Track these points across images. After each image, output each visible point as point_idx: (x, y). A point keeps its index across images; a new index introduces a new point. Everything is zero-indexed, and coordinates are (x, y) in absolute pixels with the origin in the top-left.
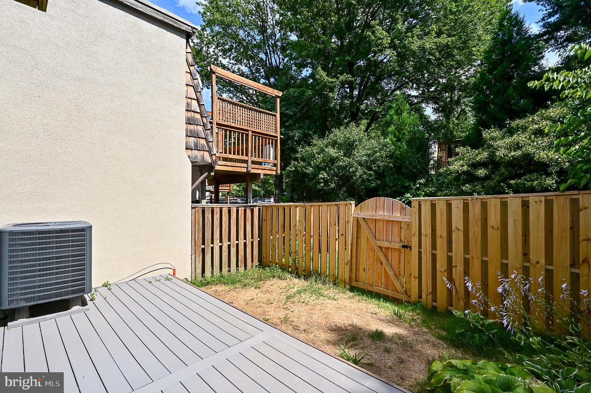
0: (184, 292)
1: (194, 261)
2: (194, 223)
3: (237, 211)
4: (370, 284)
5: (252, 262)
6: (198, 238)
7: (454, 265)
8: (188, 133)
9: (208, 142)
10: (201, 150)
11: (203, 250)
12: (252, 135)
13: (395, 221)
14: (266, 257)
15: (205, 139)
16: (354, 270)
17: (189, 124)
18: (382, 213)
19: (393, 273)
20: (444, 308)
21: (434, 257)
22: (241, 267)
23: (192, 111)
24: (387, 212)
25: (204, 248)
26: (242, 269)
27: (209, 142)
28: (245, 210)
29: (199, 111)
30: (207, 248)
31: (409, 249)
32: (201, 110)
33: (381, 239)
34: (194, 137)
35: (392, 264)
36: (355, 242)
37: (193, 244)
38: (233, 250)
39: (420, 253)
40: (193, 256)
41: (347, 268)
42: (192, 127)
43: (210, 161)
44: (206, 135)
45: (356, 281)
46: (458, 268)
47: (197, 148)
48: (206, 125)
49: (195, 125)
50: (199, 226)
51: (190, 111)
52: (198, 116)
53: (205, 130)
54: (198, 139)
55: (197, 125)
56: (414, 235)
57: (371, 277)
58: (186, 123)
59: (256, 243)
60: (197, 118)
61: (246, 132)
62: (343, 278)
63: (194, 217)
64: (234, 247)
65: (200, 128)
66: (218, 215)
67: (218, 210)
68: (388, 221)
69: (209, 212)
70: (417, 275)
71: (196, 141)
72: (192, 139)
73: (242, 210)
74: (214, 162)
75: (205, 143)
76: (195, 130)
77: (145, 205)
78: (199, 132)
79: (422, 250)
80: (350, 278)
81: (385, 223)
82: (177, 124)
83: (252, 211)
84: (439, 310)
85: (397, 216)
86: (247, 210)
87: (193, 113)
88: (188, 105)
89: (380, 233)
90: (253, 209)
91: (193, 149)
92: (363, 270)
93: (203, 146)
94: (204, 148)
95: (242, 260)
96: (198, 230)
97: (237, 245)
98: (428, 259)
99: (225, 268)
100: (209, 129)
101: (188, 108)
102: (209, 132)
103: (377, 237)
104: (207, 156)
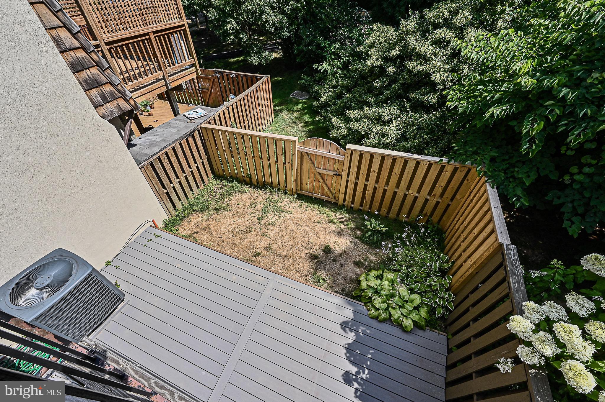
0: (187, 251)
1: (164, 206)
2: (149, 179)
3: (181, 144)
4: (311, 192)
5: (208, 176)
6: (159, 188)
7: (367, 189)
8: (85, 86)
9: (115, 86)
10: (112, 101)
11: (167, 193)
12: (155, 37)
13: (331, 158)
14: (218, 169)
15: (110, 83)
16: (299, 184)
17: (76, 72)
18: (321, 151)
19: (327, 188)
21: (356, 184)
22: (200, 186)
23: (70, 50)
24: (325, 149)
25: (167, 192)
26: (202, 187)
27: (117, 85)
28: (187, 140)
29: (78, 45)
30: (169, 191)
31: (340, 177)
32: (80, 43)
33: (320, 167)
34: (94, 88)
35: (327, 183)
36: (299, 167)
37: (157, 194)
38: (190, 178)
39: (347, 181)
40: (162, 203)
41: (294, 183)
42: (84, 75)
43: (129, 108)
44: (108, 77)
45: (301, 190)
46: (370, 191)
47: (105, 99)
48: (101, 63)
49: (86, 69)
50: (155, 179)
51: (66, 51)
52: (81, 54)
53: (103, 71)
54: (101, 87)
55: (88, 68)
56: (345, 170)
58: (74, 73)
59: (206, 161)
60: (82, 58)
61: (147, 37)
62: (291, 189)
63: (146, 175)
64: (190, 176)
65: (95, 71)
66: (167, 160)
67: (164, 155)
68: (325, 157)
69: (157, 162)
70: (344, 192)
71: (100, 92)
72: (94, 92)
73: (184, 142)
74: (135, 107)
75: (112, 88)
76: (90, 78)
77: (96, 193)
78: (96, 76)
79: (349, 179)
80: (296, 189)
81: (323, 158)
82: (67, 85)
83: (193, 137)
84: (354, 208)
85: (333, 154)
86: (189, 139)
87: (72, 53)
88: (57, 41)
89: (319, 163)
90: (193, 134)
91: (103, 105)
92: (306, 184)
93: (111, 94)
94: (114, 96)
95: (200, 181)
96: (156, 183)
97: (192, 172)
98: (352, 185)
99: (190, 195)
100: (107, 68)
101: (61, 48)
102: (109, 71)
103: (317, 166)
104: (123, 104)
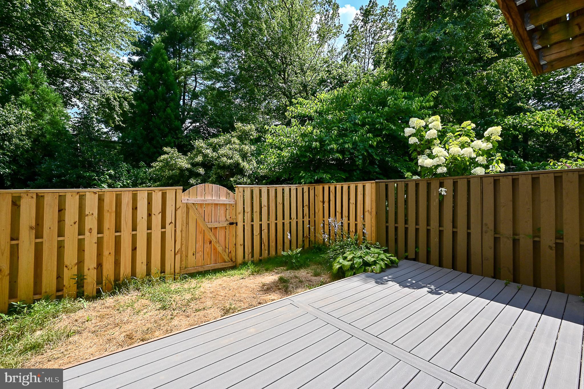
4: (200, 265)
7: (263, 229)
13: (222, 204)
18: (210, 198)
20: (258, 259)
21: (252, 227)
24: (215, 196)
31: (235, 225)
33: (210, 221)
35: (220, 240)
36: (184, 229)
39: (244, 226)
41: (178, 257)
45: (185, 268)
46: (265, 230)
56: (239, 213)
57: (200, 259)
68: (216, 205)
79: (245, 224)
81: (213, 206)
84: (255, 262)
85: (223, 199)
89: (209, 216)
92: (192, 254)
98: (249, 229)
103: (206, 220)
